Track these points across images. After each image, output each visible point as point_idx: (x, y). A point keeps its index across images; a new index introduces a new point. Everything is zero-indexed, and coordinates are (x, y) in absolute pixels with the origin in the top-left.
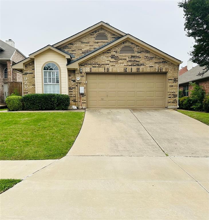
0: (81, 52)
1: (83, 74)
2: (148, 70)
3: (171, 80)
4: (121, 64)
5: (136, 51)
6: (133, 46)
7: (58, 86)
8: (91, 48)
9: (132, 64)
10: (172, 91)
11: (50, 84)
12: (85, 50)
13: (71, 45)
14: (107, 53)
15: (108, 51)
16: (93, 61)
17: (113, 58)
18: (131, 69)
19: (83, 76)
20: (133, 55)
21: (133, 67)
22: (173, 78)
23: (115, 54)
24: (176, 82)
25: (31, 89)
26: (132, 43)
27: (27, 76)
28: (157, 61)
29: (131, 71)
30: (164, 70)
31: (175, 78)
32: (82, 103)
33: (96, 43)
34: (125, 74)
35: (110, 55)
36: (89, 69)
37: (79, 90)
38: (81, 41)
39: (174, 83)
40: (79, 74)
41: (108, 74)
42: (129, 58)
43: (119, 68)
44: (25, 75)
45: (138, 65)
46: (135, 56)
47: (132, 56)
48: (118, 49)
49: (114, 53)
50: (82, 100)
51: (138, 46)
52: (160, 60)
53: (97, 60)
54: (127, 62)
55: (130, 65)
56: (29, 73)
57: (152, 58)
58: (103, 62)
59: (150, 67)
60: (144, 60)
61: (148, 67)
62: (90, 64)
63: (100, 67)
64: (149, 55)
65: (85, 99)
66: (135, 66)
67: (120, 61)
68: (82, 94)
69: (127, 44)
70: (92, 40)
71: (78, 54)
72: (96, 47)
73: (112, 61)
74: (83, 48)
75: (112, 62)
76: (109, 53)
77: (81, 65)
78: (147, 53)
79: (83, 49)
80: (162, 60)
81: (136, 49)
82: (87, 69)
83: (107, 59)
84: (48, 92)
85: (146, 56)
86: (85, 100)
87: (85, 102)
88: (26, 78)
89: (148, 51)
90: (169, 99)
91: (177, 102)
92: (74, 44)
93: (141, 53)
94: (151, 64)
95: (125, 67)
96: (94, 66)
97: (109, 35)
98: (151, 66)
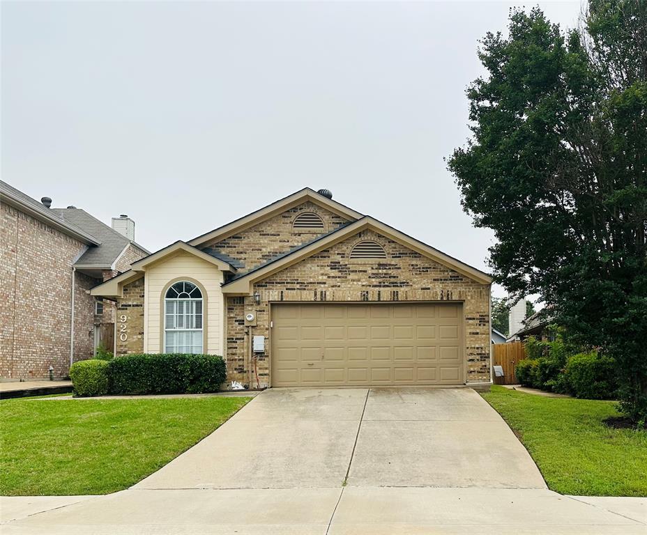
0: (260, 256)
1: (263, 306)
2: (420, 296)
3: (474, 319)
4: (355, 283)
5: (388, 254)
6: (381, 242)
7: (199, 334)
8: (283, 247)
9: (380, 283)
10: (477, 346)
11: (180, 332)
12: (269, 250)
13: (237, 241)
14: (321, 257)
15: (324, 252)
16: (287, 277)
17: (335, 269)
18: (379, 294)
19: (264, 311)
20: (383, 261)
21: (382, 289)
22: (478, 315)
23: (341, 259)
24: (484, 325)
25: (135, 342)
26: (380, 236)
27: (128, 311)
28: (439, 276)
29: (379, 298)
30: (455, 297)
31: (482, 316)
32: (260, 375)
33: (295, 235)
34: (364, 304)
35: (327, 261)
36: (276, 293)
37: (252, 345)
38: (260, 232)
39: (481, 327)
40: (252, 305)
41: (322, 304)
42: (372, 268)
43: (350, 291)
44: (123, 309)
45: (395, 285)
46: (386, 265)
47: (379, 265)
48: (347, 249)
49: (338, 258)
50: (260, 369)
51: (393, 242)
52: (446, 273)
53: (296, 274)
54: (370, 277)
55: (375, 284)
56: (133, 306)
57: (426, 270)
58: (310, 277)
59: (422, 289)
60: (408, 274)
61: (418, 289)
62: (279, 283)
63: (305, 289)
64: (419, 263)
65: (266, 366)
66: (388, 286)
67: (352, 276)
68: (260, 354)
69: (368, 238)
70: (286, 227)
71: (253, 260)
72: (296, 244)
73: (332, 275)
74: (264, 247)
75: (333, 277)
76: (325, 257)
77: (258, 284)
78: (415, 257)
79: (264, 250)
80: (450, 273)
81: (388, 249)
82: (273, 294)
83: (322, 272)
84: (175, 349)
85: (412, 265)
86: (266, 369)
87: (267, 372)
88: (125, 318)
89: (416, 253)
90: (470, 363)
91: (489, 372)
92: (244, 238)
93: (400, 257)
94: (425, 282)
95: (364, 289)
96: (289, 286)
97: (327, 217)
98: (424, 286)
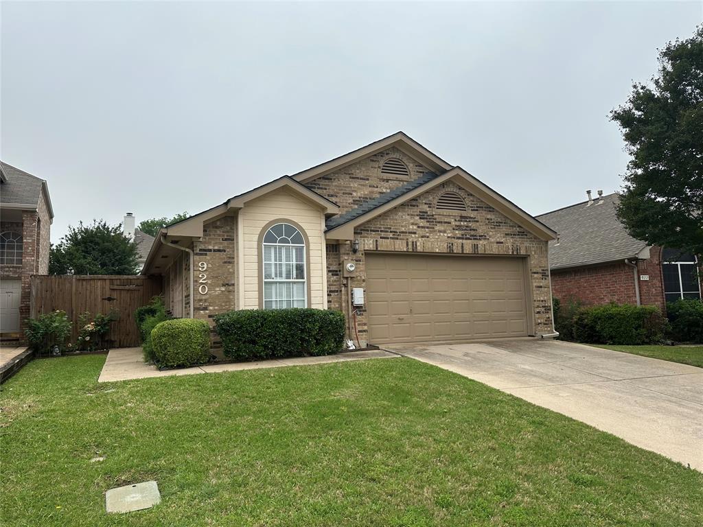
0: (351, 201)
1: (359, 255)
2: (495, 250)
3: (537, 273)
4: (442, 234)
5: (468, 206)
6: (462, 194)
7: (300, 286)
8: (372, 192)
9: (462, 235)
10: (542, 299)
11: (280, 283)
12: (359, 194)
13: (327, 182)
14: (411, 205)
15: (413, 202)
16: (380, 225)
17: (423, 219)
18: (462, 247)
19: (360, 261)
20: (464, 214)
21: (464, 241)
22: (541, 269)
23: (428, 209)
24: (546, 279)
26: (460, 188)
27: (208, 258)
28: (509, 231)
29: (463, 250)
30: (523, 252)
31: (543, 270)
32: (359, 331)
33: (384, 180)
34: (449, 257)
35: (416, 210)
36: (371, 242)
37: (352, 298)
38: (349, 174)
39: (543, 281)
40: (348, 254)
41: (414, 255)
42: (455, 220)
43: (437, 242)
45: (474, 237)
46: (466, 217)
47: (461, 217)
48: (434, 199)
49: (426, 208)
51: (471, 195)
52: (515, 228)
53: (389, 222)
54: (454, 229)
55: (458, 236)
57: (499, 224)
58: (402, 226)
59: (497, 243)
60: (484, 227)
61: (493, 243)
62: (374, 231)
63: (397, 239)
64: (493, 217)
66: (469, 239)
67: (438, 227)
68: (358, 307)
69: (450, 189)
70: (375, 172)
71: (344, 204)
72: (384, 190)
73: (421, 225)
74: (355, 191)
75: (422, 227)
76: (414, 206)
77: (358, 231)
78: (490, 211)
79: (355, 194)
80: (518, 229)
81: (468, 201)
82: (368, 243)
83: (412, 221)
85: (488, 219)
87: (366, 328)
89: (490, 207)
90: (537, 316)
91: (551, 324)
92: (334, 179)
93: (477, 210)
94: (499, 237)
95: (449, 240)
96: (383, 234)
97: (411, 165)
98: (498, 240)
